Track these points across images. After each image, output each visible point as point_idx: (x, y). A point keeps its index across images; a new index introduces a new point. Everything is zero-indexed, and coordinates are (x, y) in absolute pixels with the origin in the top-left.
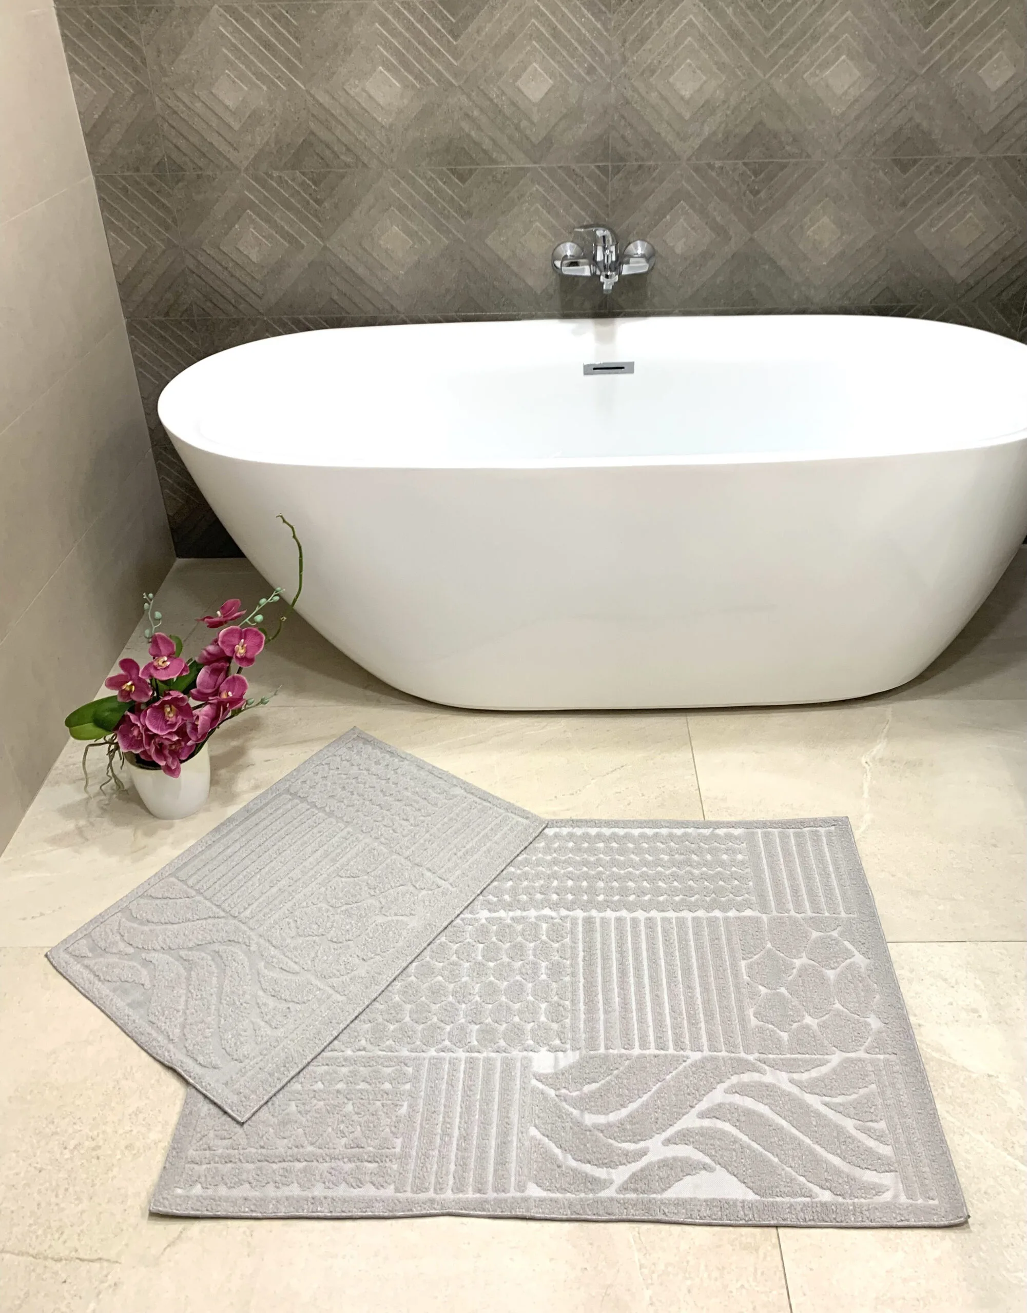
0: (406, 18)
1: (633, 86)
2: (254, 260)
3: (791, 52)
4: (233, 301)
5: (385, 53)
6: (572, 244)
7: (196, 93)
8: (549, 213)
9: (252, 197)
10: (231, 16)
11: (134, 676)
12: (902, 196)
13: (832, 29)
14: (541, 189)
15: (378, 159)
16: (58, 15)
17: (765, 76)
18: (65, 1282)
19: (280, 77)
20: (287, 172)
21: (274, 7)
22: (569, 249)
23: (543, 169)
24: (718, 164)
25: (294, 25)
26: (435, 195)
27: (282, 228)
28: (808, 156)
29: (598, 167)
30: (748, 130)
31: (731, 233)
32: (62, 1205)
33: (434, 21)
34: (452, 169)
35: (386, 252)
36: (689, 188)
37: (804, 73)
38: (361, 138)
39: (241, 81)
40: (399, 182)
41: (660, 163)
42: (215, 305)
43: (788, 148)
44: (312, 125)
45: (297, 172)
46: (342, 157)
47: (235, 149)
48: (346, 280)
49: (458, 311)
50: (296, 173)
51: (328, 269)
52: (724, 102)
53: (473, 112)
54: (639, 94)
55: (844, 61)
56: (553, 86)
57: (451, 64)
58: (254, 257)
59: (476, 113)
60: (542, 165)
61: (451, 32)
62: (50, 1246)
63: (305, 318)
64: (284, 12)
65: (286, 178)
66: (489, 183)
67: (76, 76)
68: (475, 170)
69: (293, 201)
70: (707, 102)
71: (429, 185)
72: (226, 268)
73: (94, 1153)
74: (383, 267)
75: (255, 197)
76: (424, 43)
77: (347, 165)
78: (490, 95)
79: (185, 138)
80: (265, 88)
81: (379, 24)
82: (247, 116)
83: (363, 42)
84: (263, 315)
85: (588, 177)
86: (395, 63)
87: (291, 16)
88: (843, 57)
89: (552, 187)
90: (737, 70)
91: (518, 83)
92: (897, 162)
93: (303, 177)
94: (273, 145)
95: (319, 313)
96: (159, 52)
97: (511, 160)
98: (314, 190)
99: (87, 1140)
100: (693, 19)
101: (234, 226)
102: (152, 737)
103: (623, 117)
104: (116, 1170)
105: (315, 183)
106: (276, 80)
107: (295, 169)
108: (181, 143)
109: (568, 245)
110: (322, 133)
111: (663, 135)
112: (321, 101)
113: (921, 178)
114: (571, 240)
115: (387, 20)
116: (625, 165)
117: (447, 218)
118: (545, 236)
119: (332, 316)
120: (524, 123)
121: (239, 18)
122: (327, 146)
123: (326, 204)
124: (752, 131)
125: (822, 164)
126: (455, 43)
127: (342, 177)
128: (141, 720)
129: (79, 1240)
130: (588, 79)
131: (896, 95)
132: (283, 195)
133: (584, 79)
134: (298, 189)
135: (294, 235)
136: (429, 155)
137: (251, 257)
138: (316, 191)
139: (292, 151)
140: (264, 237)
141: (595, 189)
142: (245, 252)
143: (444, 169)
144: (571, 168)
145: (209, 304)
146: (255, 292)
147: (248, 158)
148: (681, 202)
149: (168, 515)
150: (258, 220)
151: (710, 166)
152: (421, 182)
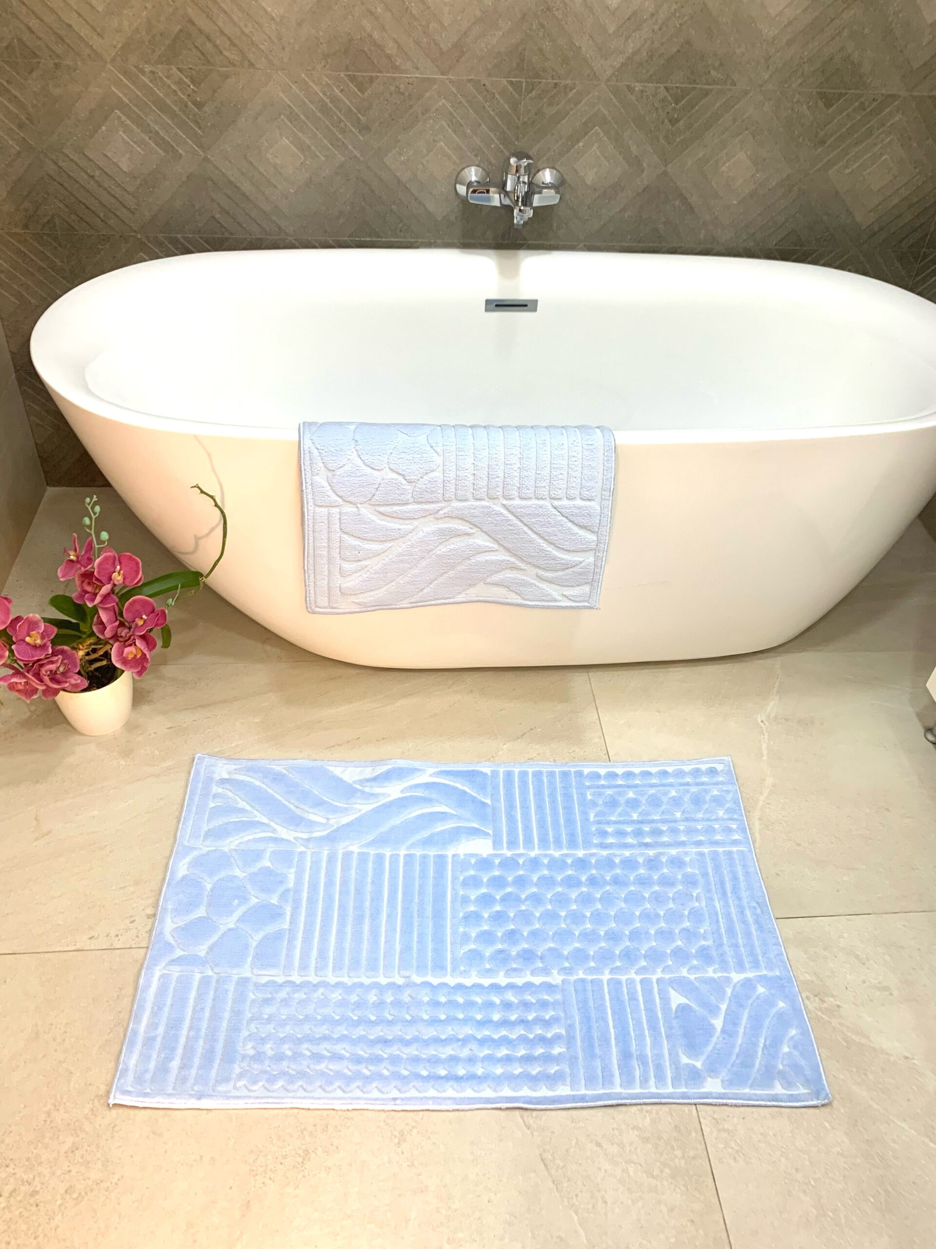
2: (125, 169)
4: (102, 215)
6: (478, 168)
8: (455, 132)
9: (121, 95)
12: (822, 133)
14: (448, 105)
15: (267, 58)
20: (160, 66)
22: (474, 174)
23: (451, 81)
24: (638, 87)
26: (330, 105)
27: (157, 133)
28: (733, 83)
29: (511, 83)
30: (675, 50)
31: (645, 164)
34: (349, 76)
35: (275, 167)
36: (606, 113)
38: (247, 31)
40: (291, 87)
41: (578, 82)
42: (81, 218)
43: (712, 73)
44: (190, 10)
45: (174, 67)
46: (226, 53)
47: (99, 34)
48: (229, 197)
49: (352, 236)
50: (171, 69)
51: (210, 183)
52: (652, 15)
58: (125, 165)
59: (380, 10)
60: (451, 77)
63: (184, 238)
65: (161, 74)
66: (391, 94)
68: (377, 77)
69: (168, 101)
70: (634, 13)
71: (324, 94)
72: (93, 177)
74: (270, 184)
75: (123, 93)
77: (231, 64)
79: (38, 17)
84: (135, 232)
85: (499, 94)
89: (460, 102)
92: (822, 96)
93: (179, 73)
94: (144, 33)
95: (200, 232)
97: (417, 69)
98: (193, 89)
101: (100, 128)
103: (543, 26)
104: (57, 1219)
105: (195, 86)
107: (172, 65)
108: (34, 23)
109: (473, 169)
110: (202, 22)
111: (583, 49)
113: (845, 114)
114: (477, 163)
116: (540, 82)
117: (343, 131)
118: (449, 157)
119: (214, 236)
120: (433, 25)
122: (208, 37)
123: (206, 109)
124: (679, 51)
125: (745, 93)
127: (226, 77)
131: (831, 21)
132: (158, 95)
134: (174, 88)
135: (172, 143)
136: (326, 56)
137: (120, 164)
138: (196, 92)
139: (167, 42)
140: (135, 143)
141: (506, 106)
142: (115, 160)
143: (342, 75)
144: (483, 83)
145: (73, 217)
146: (127, 205)
147: (115, 47)
148: (597, 128)
149: (36, 443)
150: (128, 122)
151: (630, 89)
152: (316, 88)
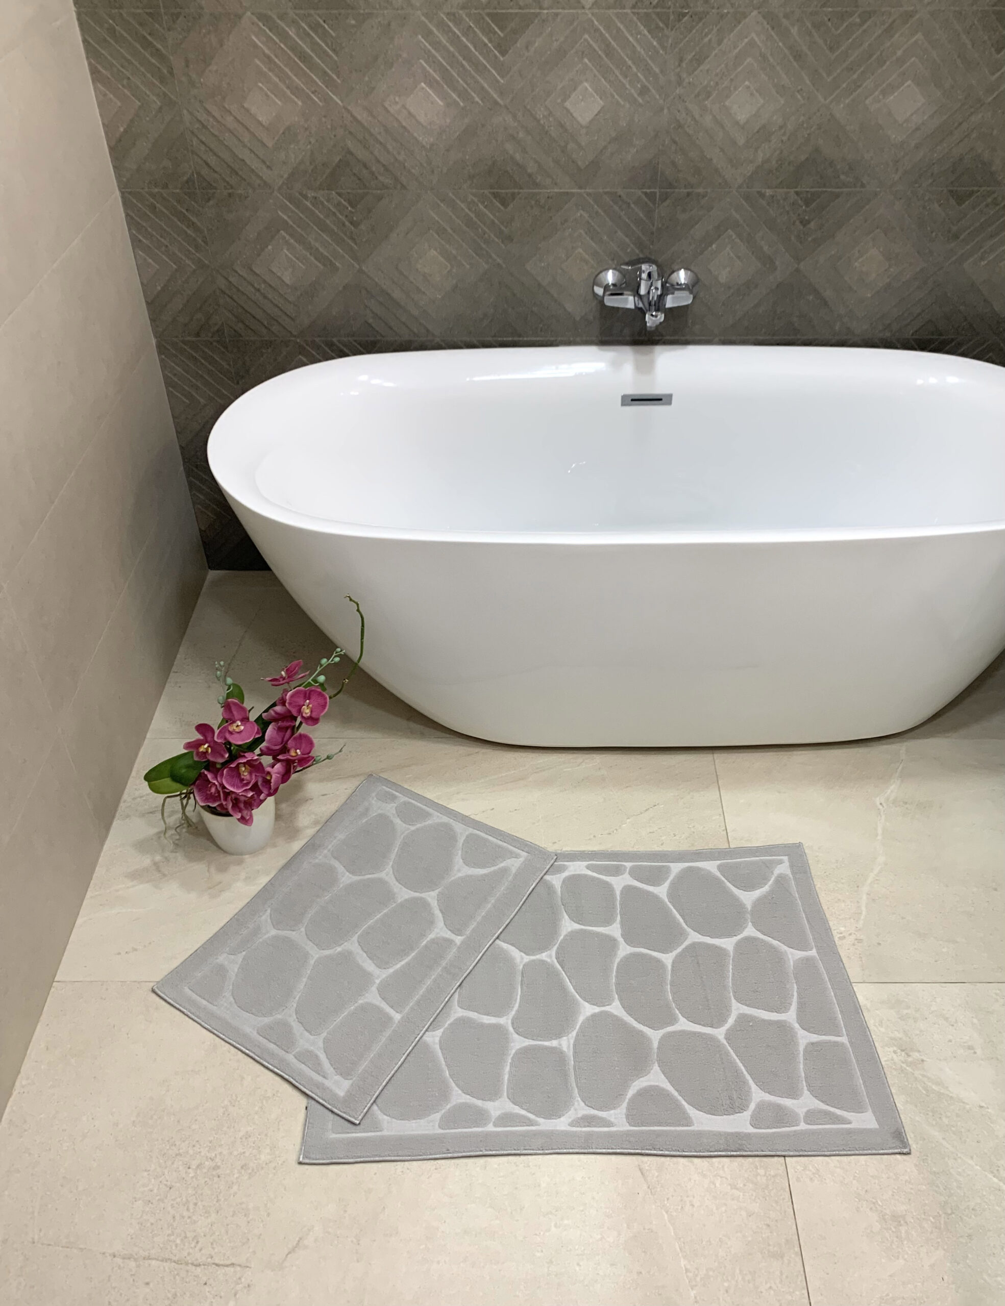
0: (451, 30)
1: (686, 109)
2: (288, 282)
3: (855, 76)
4: (265, 322)
5: (428, 68)
6: (615, 272)
7: (227, 106)
8: (592, 239)
9: (286, 218)
10: (264, 25)
11: (209, 739)
12: (955, 229)
13: (899, 53)
14: (586, 215)
15: (417, 180)
16: (78, 19)
17: (825, 99)
18: (205, 1284)
19: (316, 91)
20: (322, 192)
21: (309, 15)
22: (610, 277)
23: (589, 194)
24: (769, 192)
25: (332, 36)
26: (474, 219)
27: (317, 249)
28: (863, 186)
29: (646, 194)
30: (803, 158)
31: (777, 263)
32: (194, 1218)
33: (481, 35)
34: (494, 193)
35: (423, 275)
36: (738, 217)
37: (866, 98)
38: (401, 158)
39: (276, 96)
40: (439, 205)
41: (709, 190)
42: (247, 326)
43: (842, 177)
44: (349, 144)
45: (333, 192)
46: (381, 178)
47: (268, 167)
48: (381, 303)
49: (495, 336)
50: (331, 194)
51: (363, 291)
52: (781, 127)
53: (518, 133)
54: (694, 119)
55: (909, 86)
56: (603, 107)
57: (498, 81)
58: (287, 279)
59: (521, 135)
60: (587, 190)
61: (499, 47)
62: (189, 1254)
63: (339, 341)
64: (321, 22)
65: (322, 199)
66: (532, 207)
67: (99, 85)
68: (519, 193)
69: (328, 222)
70: (764, 127)
71: (469, 209)
72: (258, 289)
73: (214, 1173)
74: (418, 290)
75: (289, 217)
76: (469, 57)
77: (385, 187)
78: (538, 116)
79: (215, 154)
80: (300, 103)
81: (422, 37)
82: (281, 132)
83: (405, 55)
84: (295, 336)
85: (634, 203)
86: (439, 79)
87: (328, 25)
88: (909, 82)
89: (597, 212)
90: (797, 94)
91: (567, 104)
92: (953, 193)
93: (339, 197)
94: (308, 164)
95: (353, 336)
96: (187, 62)
97: (557, 184)
98: (351, 212)
99: (207, 1161)
100: (756, 39)
101: (267, 247)
102: (227, 794)
103: (675, 142)
104: (235, 1188)
105: (352, 207)
106: (312, 96)
107: (332, 190)
108: (212, 160)
109: (610, 272)
110: (361, 153)
111: (715, 161)
112: (359, 118)
113: (977, 209)
114: (614, 266)
115: (430, 32)
116: (673, 192)
117: (488, 242)
118: (587, 262)
119: (367, 338)
120: (571, 146)
121: (273, 27)
122: (365, 166)
123: (363, 227)
124: (807, 159)
125: (876, 194)
126: (502, 59)
127: (380, 198)
128: (219, 779)
129: (213, 1248)
130: (640, 100)
131: (960, 124)
132: (318, 216)
133: (635, 100)
134: (334, 210)
135: (330, 257)
136: (472, 177)
137: (284, 279)
138: (352, 212)
139: (328, 171)
140: (298, 259)
141: (641, 215)
142: (279, 274)
143: (486, 192)
144: (619, 194)
145: (240, 325)
146: (288, 313)
147: (282, 177)
148: (729, 230)
149: (200, 529)
150: (292, 241)
151: (762, 195)
152: (463, 206)
